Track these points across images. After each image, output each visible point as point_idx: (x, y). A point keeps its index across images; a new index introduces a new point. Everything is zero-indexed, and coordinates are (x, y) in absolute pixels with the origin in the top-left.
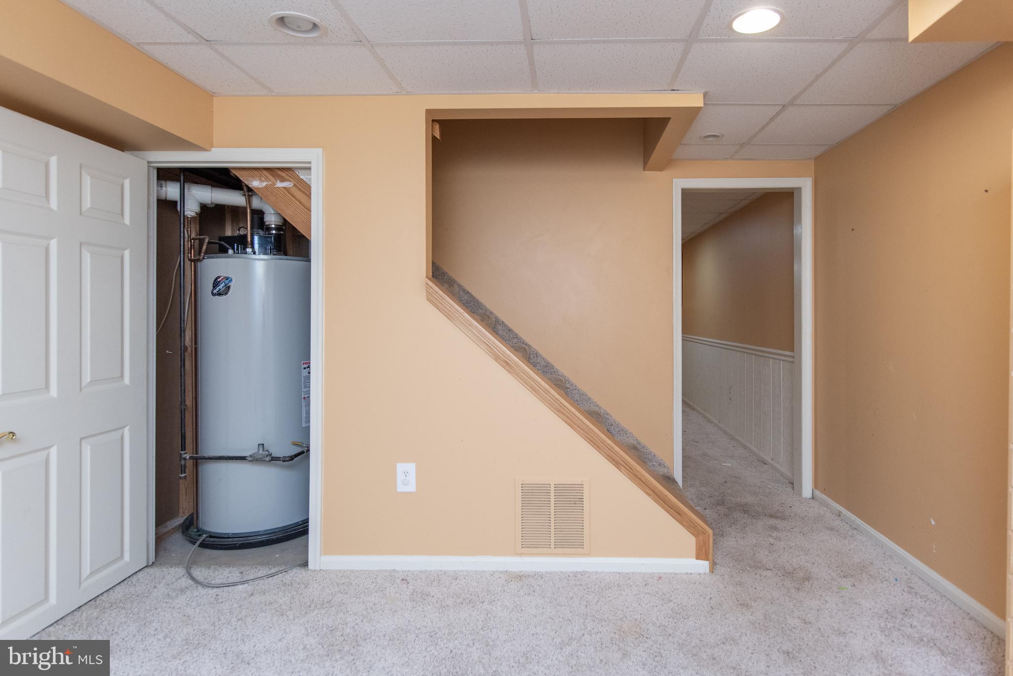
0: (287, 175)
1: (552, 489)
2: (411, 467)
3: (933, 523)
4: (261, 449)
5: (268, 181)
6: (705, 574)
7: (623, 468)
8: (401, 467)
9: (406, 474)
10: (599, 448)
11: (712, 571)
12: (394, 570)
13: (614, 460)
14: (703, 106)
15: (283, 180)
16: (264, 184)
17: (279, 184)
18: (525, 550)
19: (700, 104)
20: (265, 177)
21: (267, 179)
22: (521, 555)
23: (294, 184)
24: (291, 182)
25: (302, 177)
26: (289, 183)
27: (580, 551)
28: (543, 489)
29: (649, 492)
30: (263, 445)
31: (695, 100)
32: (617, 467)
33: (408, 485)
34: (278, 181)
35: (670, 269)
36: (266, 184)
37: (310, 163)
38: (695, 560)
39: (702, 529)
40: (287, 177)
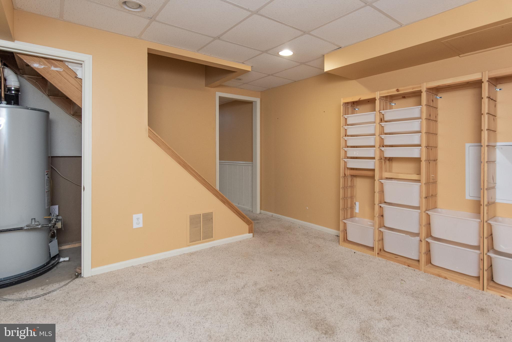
0: (59, 64)
1: (201, 216)
2: (140, 216)
3: (308, 208)
4: (33, 221)
5: (45, 65)
6: (252, 238)
7: (227, 204)
8: (135, 216)
9: (138, 219)
10: (218, 197)
11: (253, 236)
12: (133, 266)
13: (223, 201)
14: (251, 71)
15: (56, 66)
16: (43, 67)
17: (53, 68)
18: (191, 243)
19: (250, 70)
20: (43, 62)
21: (44, 64)
22: (189, 246)
23: (64, 70)
24: (61, 68)
25: (70, 67)
26: (60, 69)
27: (212, 239)
28: (198, 216)
29: (235, 212)
30: (35, 219)
31: (248, 68)
32: (224, 204)
33: (139, 224)
34: (53, 67)
35: (215, 128)
36: (44, 67)
37: (83, 61)
38: (248, 234)
39: (250, 222)
40: (58, 65)
